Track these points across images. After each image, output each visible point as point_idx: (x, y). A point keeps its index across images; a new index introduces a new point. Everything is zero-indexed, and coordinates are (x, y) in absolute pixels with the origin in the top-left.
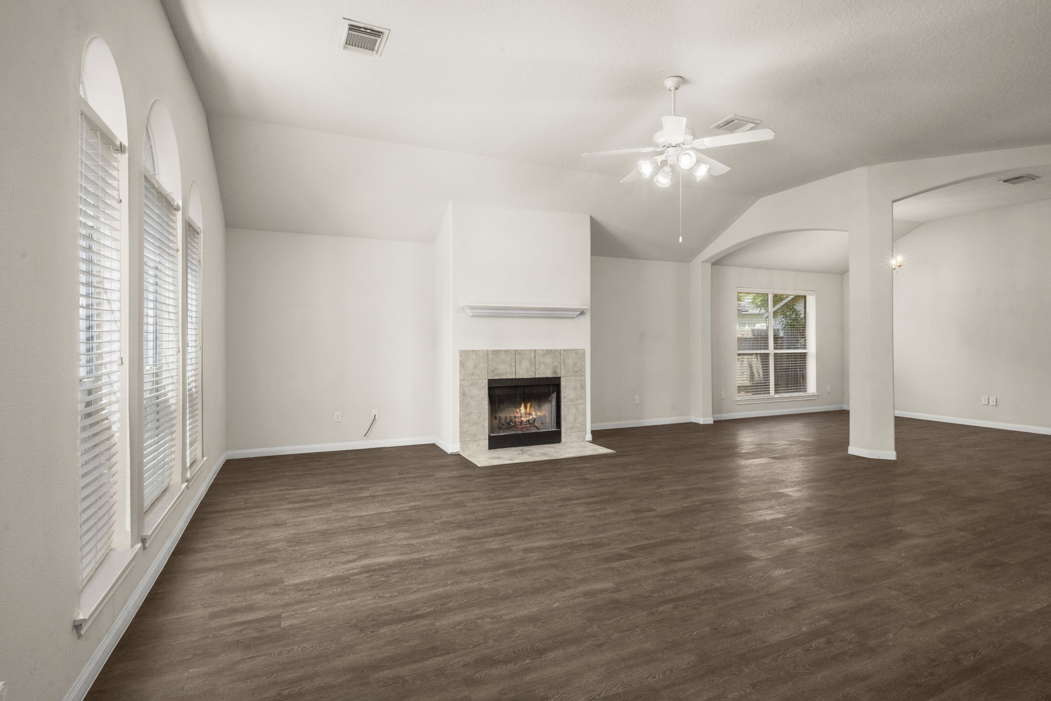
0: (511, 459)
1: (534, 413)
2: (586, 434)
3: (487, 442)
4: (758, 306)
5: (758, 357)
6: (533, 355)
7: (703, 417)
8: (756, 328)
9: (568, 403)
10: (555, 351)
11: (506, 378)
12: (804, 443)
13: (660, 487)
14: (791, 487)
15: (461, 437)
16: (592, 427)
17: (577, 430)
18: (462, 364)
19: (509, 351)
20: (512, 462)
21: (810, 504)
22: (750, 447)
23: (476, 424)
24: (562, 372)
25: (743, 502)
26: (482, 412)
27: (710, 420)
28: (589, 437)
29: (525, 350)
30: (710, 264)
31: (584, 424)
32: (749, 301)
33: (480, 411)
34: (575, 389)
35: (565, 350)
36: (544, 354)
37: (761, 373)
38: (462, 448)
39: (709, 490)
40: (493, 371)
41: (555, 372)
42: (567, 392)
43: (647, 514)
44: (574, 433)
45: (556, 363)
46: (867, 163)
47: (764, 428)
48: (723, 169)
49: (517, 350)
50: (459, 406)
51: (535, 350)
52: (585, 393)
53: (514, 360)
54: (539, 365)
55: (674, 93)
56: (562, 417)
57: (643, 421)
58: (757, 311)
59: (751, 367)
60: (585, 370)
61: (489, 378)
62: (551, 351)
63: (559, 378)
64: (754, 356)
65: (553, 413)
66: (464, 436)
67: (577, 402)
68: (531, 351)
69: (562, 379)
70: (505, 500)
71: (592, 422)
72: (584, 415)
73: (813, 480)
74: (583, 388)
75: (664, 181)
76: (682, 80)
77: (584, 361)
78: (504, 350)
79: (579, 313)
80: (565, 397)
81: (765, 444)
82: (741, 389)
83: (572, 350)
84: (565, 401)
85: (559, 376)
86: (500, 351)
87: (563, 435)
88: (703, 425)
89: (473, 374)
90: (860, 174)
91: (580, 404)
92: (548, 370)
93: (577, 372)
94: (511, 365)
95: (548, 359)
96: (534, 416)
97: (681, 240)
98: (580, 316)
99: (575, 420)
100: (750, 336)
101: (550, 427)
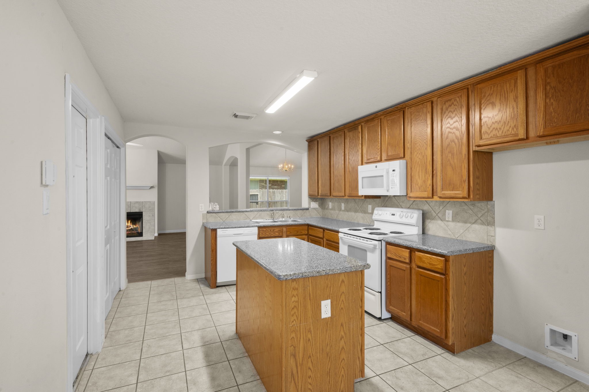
1: (132, 226)
2: (155, 233)
9: (146, 222)
10: (140, 202)
16: (158, 232)
17: (150, 232)
28: (156, 235)
31: (154, 230)
34: (149, 216)
35: (145, 202)
36: (135, 203)
41: (140, 210)
42: (145, 217)
44: (148, 233)
45: (140, 207)
51: (130, 202)
52: (155, 218)
54: (132, 207)
56: (143, 227)
60: (155, 209)
62: (138, 202)
65: (140, 225)
67: (150, 221)
69: (143, 212)
71: (158, 230)
72: (154, 226)
74: (154, 216)
77: (154, 206)
79: (150, 188)
80: (144, 219)
83: (148, 202)
85: (142, 211)
87: (143, 234)
91: (152, 222)
92: (138, 209)
93: (150, 210)
95: (137, 205)
96: (132, 227)
99: (150, 228)
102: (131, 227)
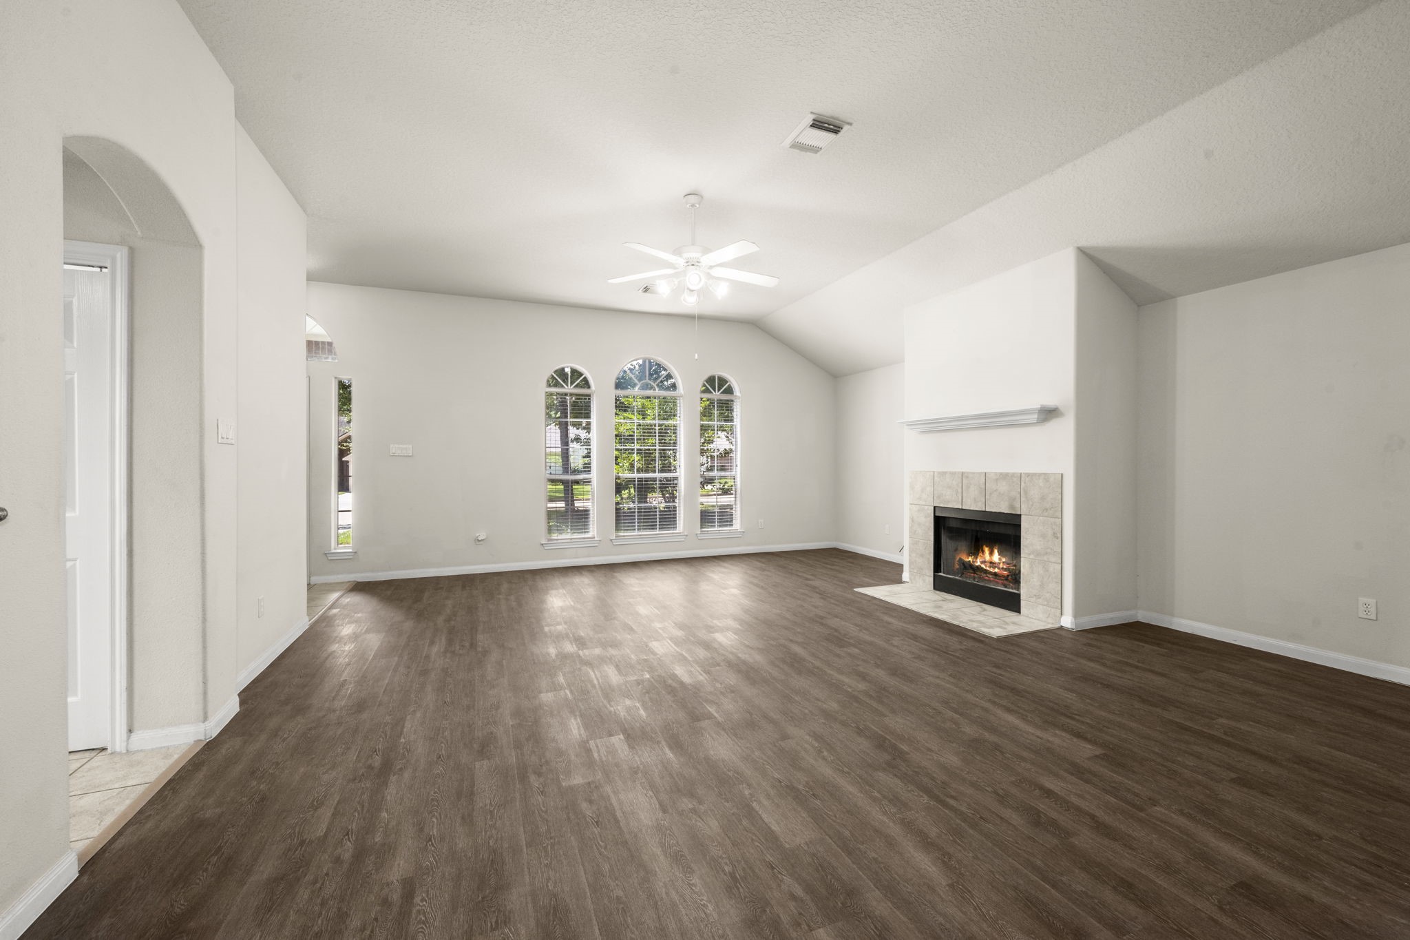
2: (1061, 613)
9: (1032, 557)
10: (1013, 475)
11: (952, 506)
17: (1045, 602)
18: (912, 487)
19: (956, 472)
24: (1023, 507)
28: (1067, 621)
29: (973, 473)
33: (926, 542)
34: (1043, 536)
35: (1028, 475)
36: (998, 480)
38: (910, 578)
40: (939, 497)
41: (1012, 507)
42: (1030, 539)
44: (1041, 607)
45: (1014, 493)
49: (965, 473)
50: (910, 532)
51: (985, 474)
52: (1061, 546)
53: (960, 485)
54: (991, 494)
56: (1022, 575)
60: (1062, 509)
61: (935, 505)
62: (1007, 474)
63: (1019, 517)
67: (1045, 558)
68: (980, 473)
69: (1023, 518)
74: (1056, 538)
77: (1063, 493)
78: (951, 472)
79: (1039, 416)
80: (1026, 546)
83: (1040, 475)
84: (1027, 551)
85: (1019, 513)
86: (946, 473)
87: (1022, 602)
89: (920, 499)
91: (1051, 562)
92: (1002, 503)
93: (1047, 509)
94: (957, 491)
95: (1004, 487)
99: (1042, 586)
101: (1008, 586)
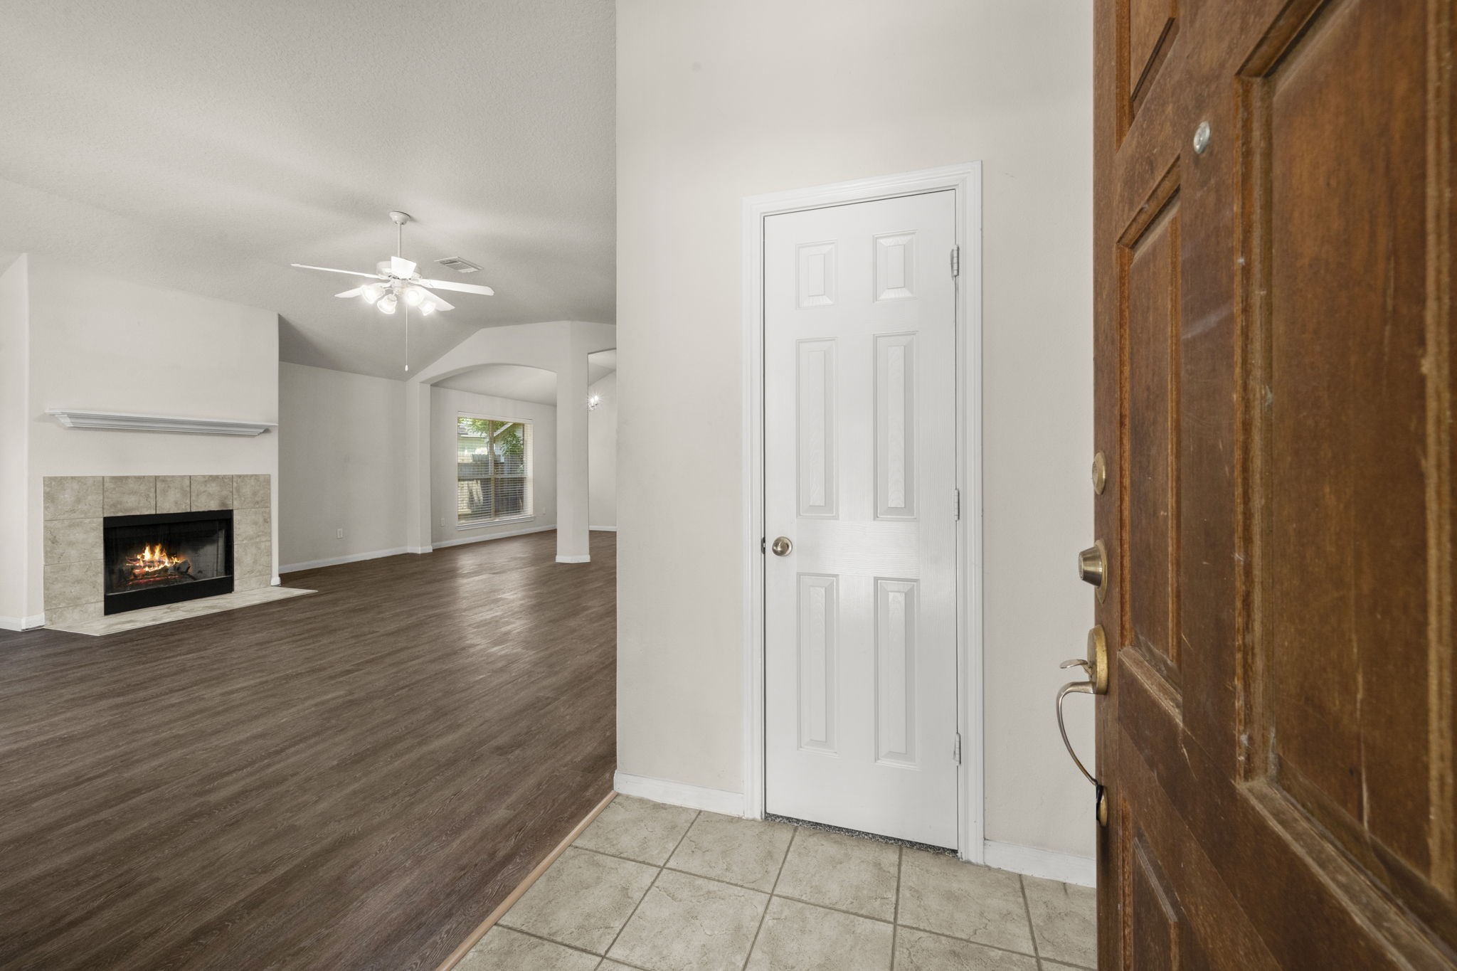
0: (154, 620)
2: (271, 577)
3: (101, 605)
4: (478, 429)
5: (479, 482)
6: (187, 482)
7: (421, 546)
8: (476, 453)
9: (245, 542)
10: (224, 477)
11: (138, 514)
12: (522, 559)
13: (380, 613)
14: (508, 592)
15: (46, 602)
16: (279, 570)
17: (258, 574)
18: (50, 498)
19: (144, 477)
20: (158, 623)
21: (522, 602)
22: (471, 568)
23: (79, 581)
24: (235, 503)
25: (465, 610)
26: (91, 564)
27: (429, 549)
28: (276, 580)
29: (172, 477)
30: (429, 386)
31: (270, 566)
32: (469, 423)
33: (89, 563)
34: (256, 523)
35: (240, 476)
36: (206, 482)
37: (482, 498)
38: (49, 619)
39: (433, 607)
40: (114, 505)
41: (223, 504)
42: (242, 528)
43: (369, 636)
44: (254, 579)
45: (225, 493)
46: (569, 319)
47: (485, 550)
48: (448, 307)
49: (159, 477)
50: (43, 558)
51: (190, 477)
52: (270, 527)
53: (153, 490)
54: (198, 495)
55: (401, 227)
56: (235, 560)
57: (350, 556)
58: (478, 435)
59: (471, 493)
60: (270, 500)
61: (105, 516)
62: (217, 477)
63: (231, 512)
64: (475, 482)
65: (219, 556)
66: (54, 602)
67: (258, 540)
68: (183, 477)
69: (235, 512)
70: (167, 660)
71: (280, 564)
72: (269, 554)
73: (525, 585)
74: (267, 522)
75: (388, 308)
76: (408, 218)
77: (270, 489)
78: (135, 477)
79: (262, 431)
80: (239, 535)
81: (486, 564)
82: (461, 516)
83: (251, 476)
84: (240, 539)
85: (231, 509)
86: (127, 478)
87: (236, 582)
88: (422, 554)
89: (73, 511)
90: (565, 326)
91: (262, 542)
92: (212, 502)
93: (258, 502)
94: (148, 497)
95: (213, 488)
97: (407, 368)
98: (263, 435)
99: (255, 562)
100: (471, 461)
101: (215, 575)
102: (163, 563)
